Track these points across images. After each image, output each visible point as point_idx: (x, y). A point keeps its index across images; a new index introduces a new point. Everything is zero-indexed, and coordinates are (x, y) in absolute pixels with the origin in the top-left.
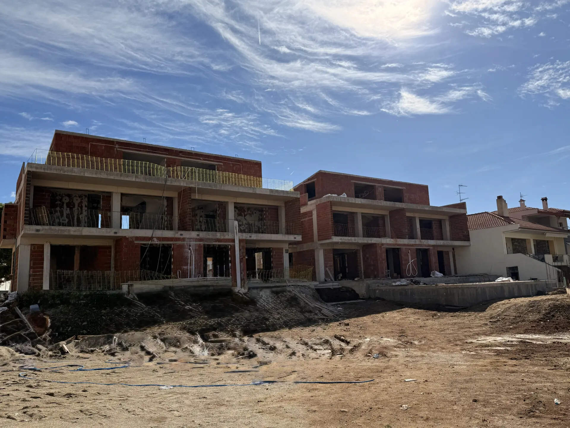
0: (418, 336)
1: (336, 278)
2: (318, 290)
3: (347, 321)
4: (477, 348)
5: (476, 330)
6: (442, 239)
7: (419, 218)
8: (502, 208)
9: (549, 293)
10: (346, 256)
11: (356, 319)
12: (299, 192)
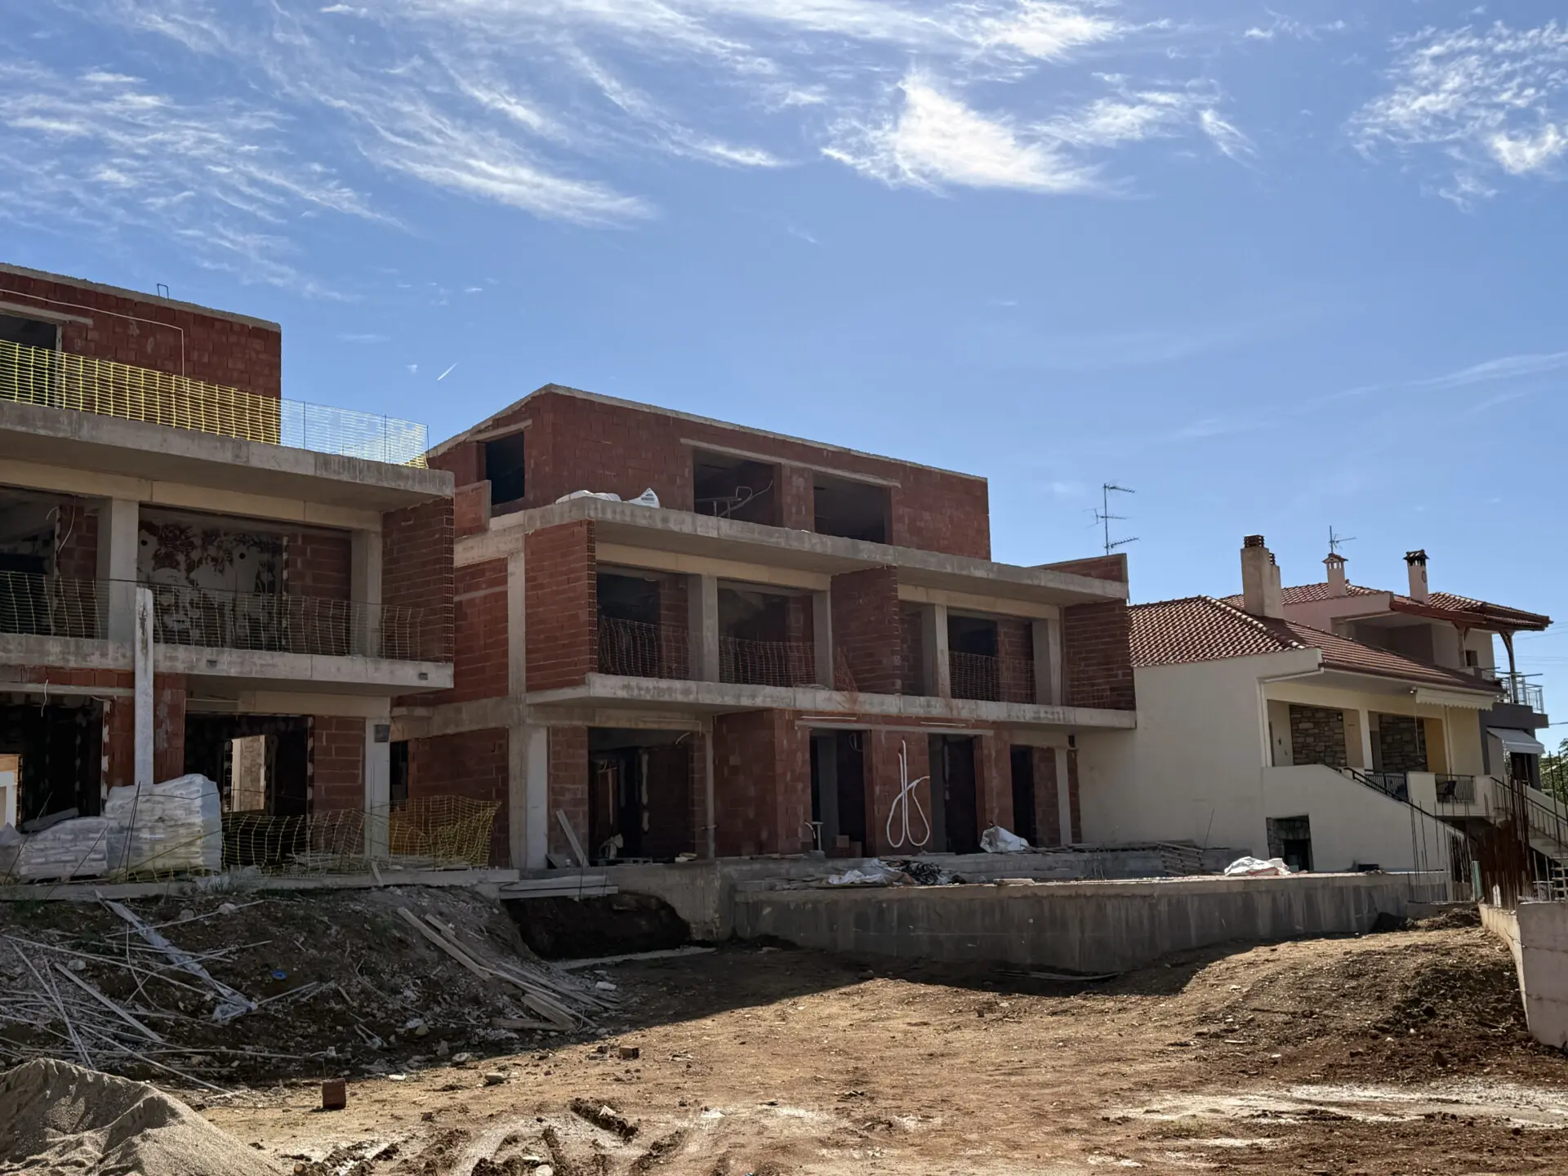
0: (918, 1094)
1: (596, 855)
2: (514, 907)
3: (630, 1040)
4: (1148, 1144)
5: (1143, 1067)
6: (1031, 699)
7: (948, 608)
8: (1260, 586)
9: (1420, 923)
10: (645, 758)
11: (669, 1029)
12: (450, 475)
